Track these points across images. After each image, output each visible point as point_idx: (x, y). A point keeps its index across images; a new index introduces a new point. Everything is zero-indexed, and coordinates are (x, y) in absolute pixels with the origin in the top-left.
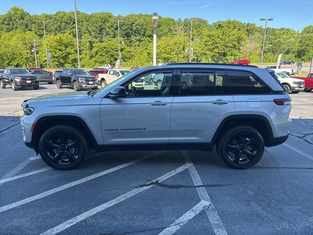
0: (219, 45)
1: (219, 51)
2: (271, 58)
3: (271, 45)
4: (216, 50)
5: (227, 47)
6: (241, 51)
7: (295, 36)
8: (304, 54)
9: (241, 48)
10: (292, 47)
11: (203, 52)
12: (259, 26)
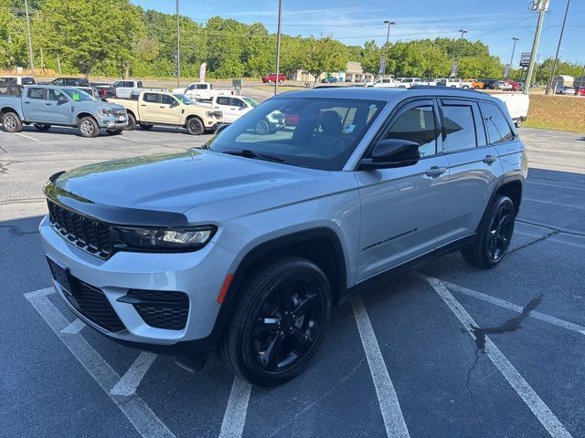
0: (89, 34)
1: (92, 48)
2: (168, 69)
3: (163, 45)
4: (85, 46)
5: (105, 39)
6: (133, 51)
7: (199, 32)
8: (218, 65)
9: (133, 45)
10: (198, 51)
11: (56, 45)
12: (137, 5)
